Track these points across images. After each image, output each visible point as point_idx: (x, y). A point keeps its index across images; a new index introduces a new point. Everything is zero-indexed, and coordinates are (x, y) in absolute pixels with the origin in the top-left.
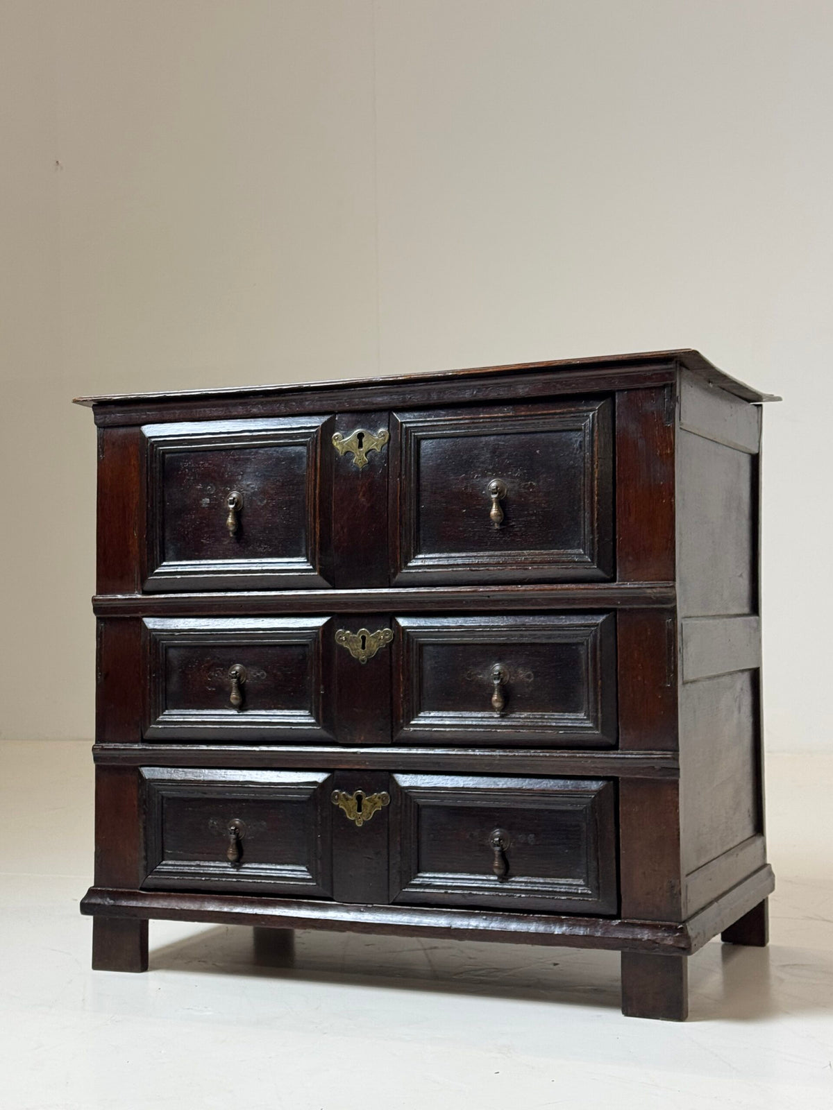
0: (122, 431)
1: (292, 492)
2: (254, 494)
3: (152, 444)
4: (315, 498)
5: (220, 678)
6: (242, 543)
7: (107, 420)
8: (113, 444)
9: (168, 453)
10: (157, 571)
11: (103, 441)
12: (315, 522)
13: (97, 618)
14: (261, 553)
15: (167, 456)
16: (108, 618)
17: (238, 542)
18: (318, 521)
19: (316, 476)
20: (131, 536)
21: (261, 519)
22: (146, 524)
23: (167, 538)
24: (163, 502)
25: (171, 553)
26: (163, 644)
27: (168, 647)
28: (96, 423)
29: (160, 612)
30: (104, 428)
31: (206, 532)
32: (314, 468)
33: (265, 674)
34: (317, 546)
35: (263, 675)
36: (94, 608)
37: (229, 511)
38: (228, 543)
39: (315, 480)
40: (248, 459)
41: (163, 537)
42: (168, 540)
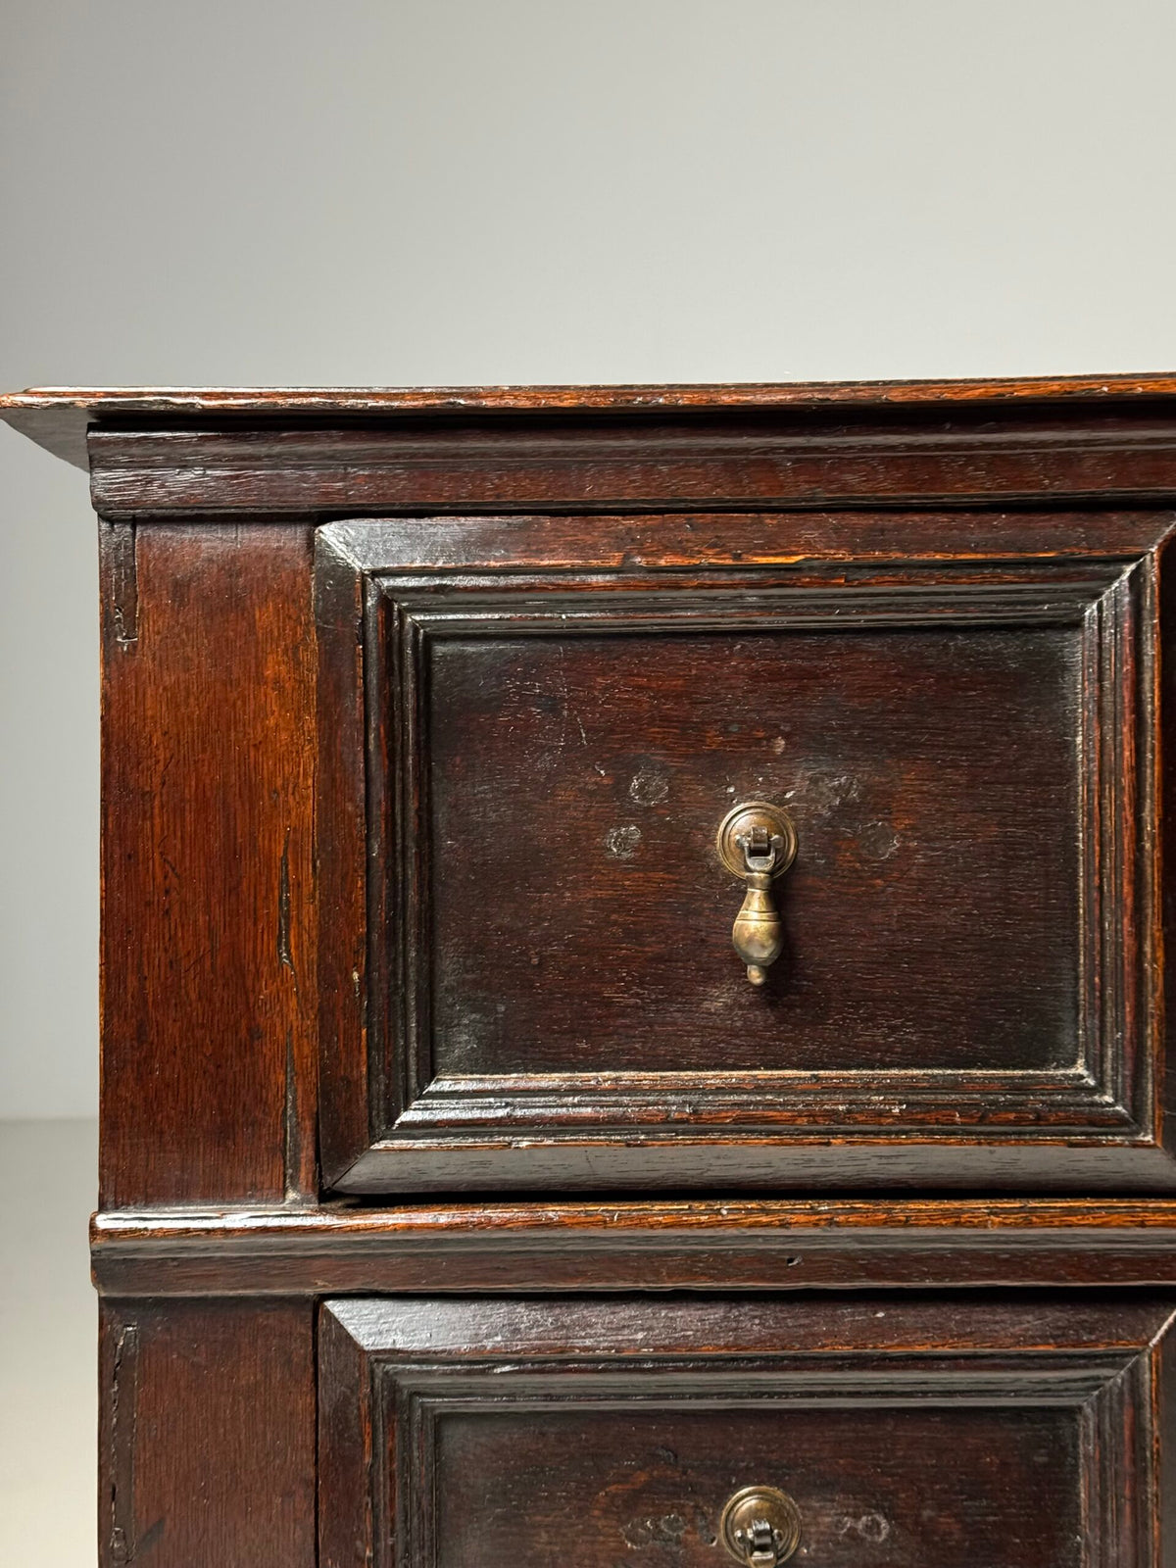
0: (214, 542)
1: (1016, 812)
2: (847, 811)
3: (386, 601)
4: (1138, 839)
5: (678, 1542)
6: (791, 1007)
7: (156, 493)
8: (179, 589)
9: (444, 639)
10: (406, 1117)
11: (132, 578)
12: (1139, 936)
13: (101, 1300)
14: (875, 1047)
15: (440, 649)
16: (159, 1302)
17: (772, 1004)
18: (1153, 927)
19: (1139, 752)
20: (265, 969)
21: (877, 916)
22: (362, 930)
23: (448, 981)
24: (428, 833)
25: (463, 1041)
26: (424, 1408)
27: (443, 1419)
28: (97, 503)
29: (416, 1278)
30: (134, 522)
31: (625, 961)
32: (1129, 717)
33: (884, 1523)
34: (1151, 1030)
35: (873, 1528)
36: (94, 1267)
37: (750, 882)
38: (728, 1008)
39: (1138, 768)
40: (812, 675)
41: (430, 977)
42: (449, 990)
